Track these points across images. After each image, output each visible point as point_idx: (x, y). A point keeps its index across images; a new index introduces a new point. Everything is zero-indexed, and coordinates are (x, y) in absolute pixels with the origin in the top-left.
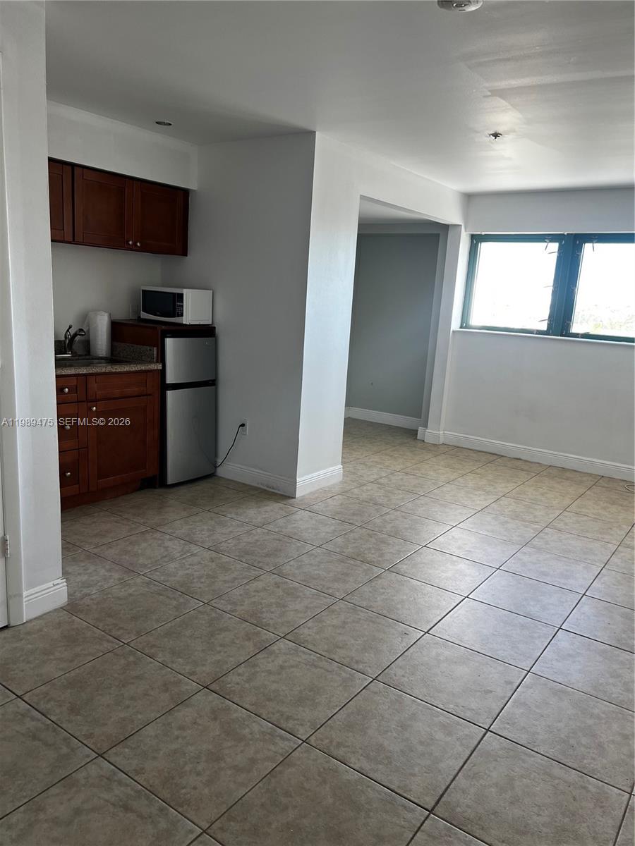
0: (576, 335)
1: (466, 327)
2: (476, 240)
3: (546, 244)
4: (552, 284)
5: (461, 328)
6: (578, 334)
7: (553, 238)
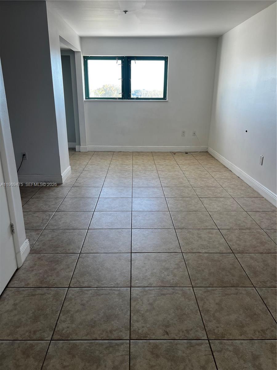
0: (133, 99)
1: (88, 99)
2: (86, 59)
3: (117, 61)
4: (121, 78)
5: (86, 99)
6: (134, 98)
7: (119, 58)
